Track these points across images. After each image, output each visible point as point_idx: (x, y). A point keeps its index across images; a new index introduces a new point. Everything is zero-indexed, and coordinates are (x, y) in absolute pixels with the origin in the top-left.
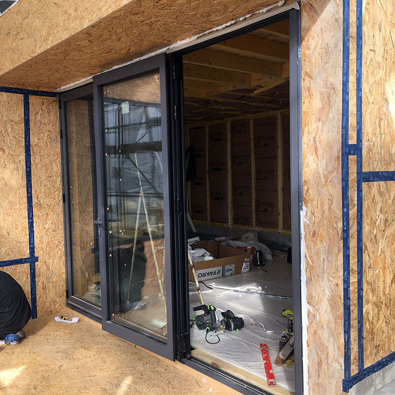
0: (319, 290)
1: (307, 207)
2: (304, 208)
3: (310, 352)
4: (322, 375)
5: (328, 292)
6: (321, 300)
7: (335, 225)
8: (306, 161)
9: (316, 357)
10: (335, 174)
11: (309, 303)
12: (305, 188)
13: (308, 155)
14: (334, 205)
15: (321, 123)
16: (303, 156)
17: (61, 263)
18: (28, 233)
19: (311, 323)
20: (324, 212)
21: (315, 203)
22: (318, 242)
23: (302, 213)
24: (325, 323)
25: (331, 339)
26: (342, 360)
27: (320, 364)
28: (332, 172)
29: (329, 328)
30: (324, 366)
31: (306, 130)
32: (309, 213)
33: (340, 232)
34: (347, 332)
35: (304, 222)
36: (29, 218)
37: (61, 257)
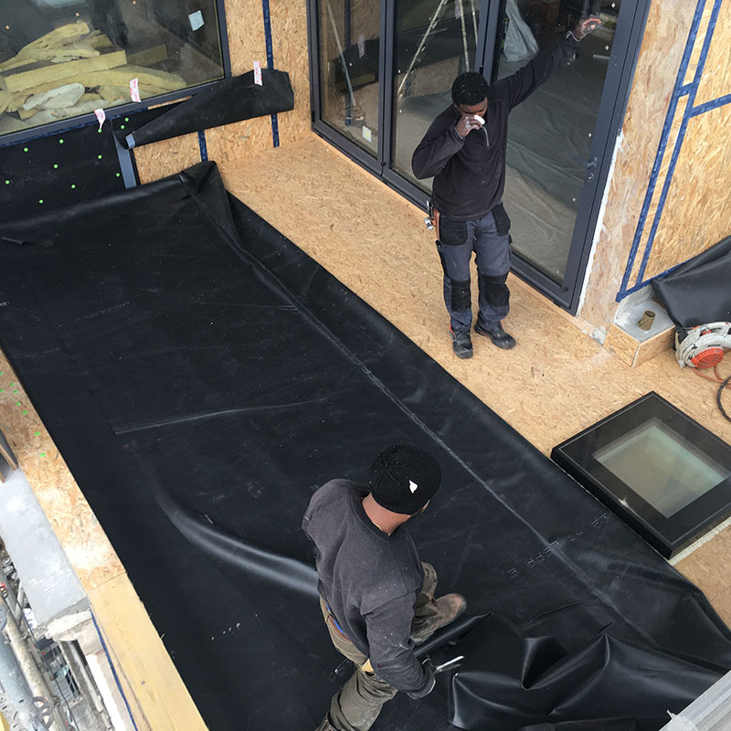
0: (616, 215)
1: (625, 135)
2: (622, 134)
3: (594, 264)
4: (601, 285)
5: (624, 220)
6: (616, 225)
7: (647, 163)
8: (636, 86)
9: (599, 269)
10: (659, 114)
11: (604, 224)
12: (628, 115)
13: (640, 82)
14: (650, 144)
15: (660, 54)
16: (634, 81)
17: (305, 75)
18: (264, 39)
19: (601, 241)
20: (640, 146)
21: (634, 134)
22: (627, 173)
23: (619, 139)
24: (614, 245)
25: (616, 259)
26: (621, 278)
27: (601, 275)
28: (658, 111)
29: (617, 250)
30: (605, 279)
31: (644, 54)
32: (625, 142)
33: (650, 172)
34: (632, 257)
35: (619, 149)
36: (265, 17)
37: (304, 67)
